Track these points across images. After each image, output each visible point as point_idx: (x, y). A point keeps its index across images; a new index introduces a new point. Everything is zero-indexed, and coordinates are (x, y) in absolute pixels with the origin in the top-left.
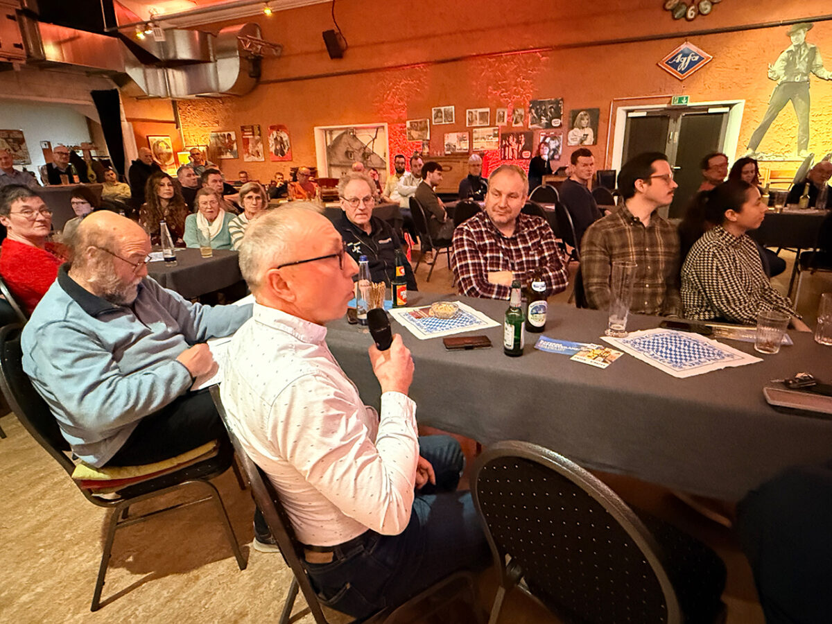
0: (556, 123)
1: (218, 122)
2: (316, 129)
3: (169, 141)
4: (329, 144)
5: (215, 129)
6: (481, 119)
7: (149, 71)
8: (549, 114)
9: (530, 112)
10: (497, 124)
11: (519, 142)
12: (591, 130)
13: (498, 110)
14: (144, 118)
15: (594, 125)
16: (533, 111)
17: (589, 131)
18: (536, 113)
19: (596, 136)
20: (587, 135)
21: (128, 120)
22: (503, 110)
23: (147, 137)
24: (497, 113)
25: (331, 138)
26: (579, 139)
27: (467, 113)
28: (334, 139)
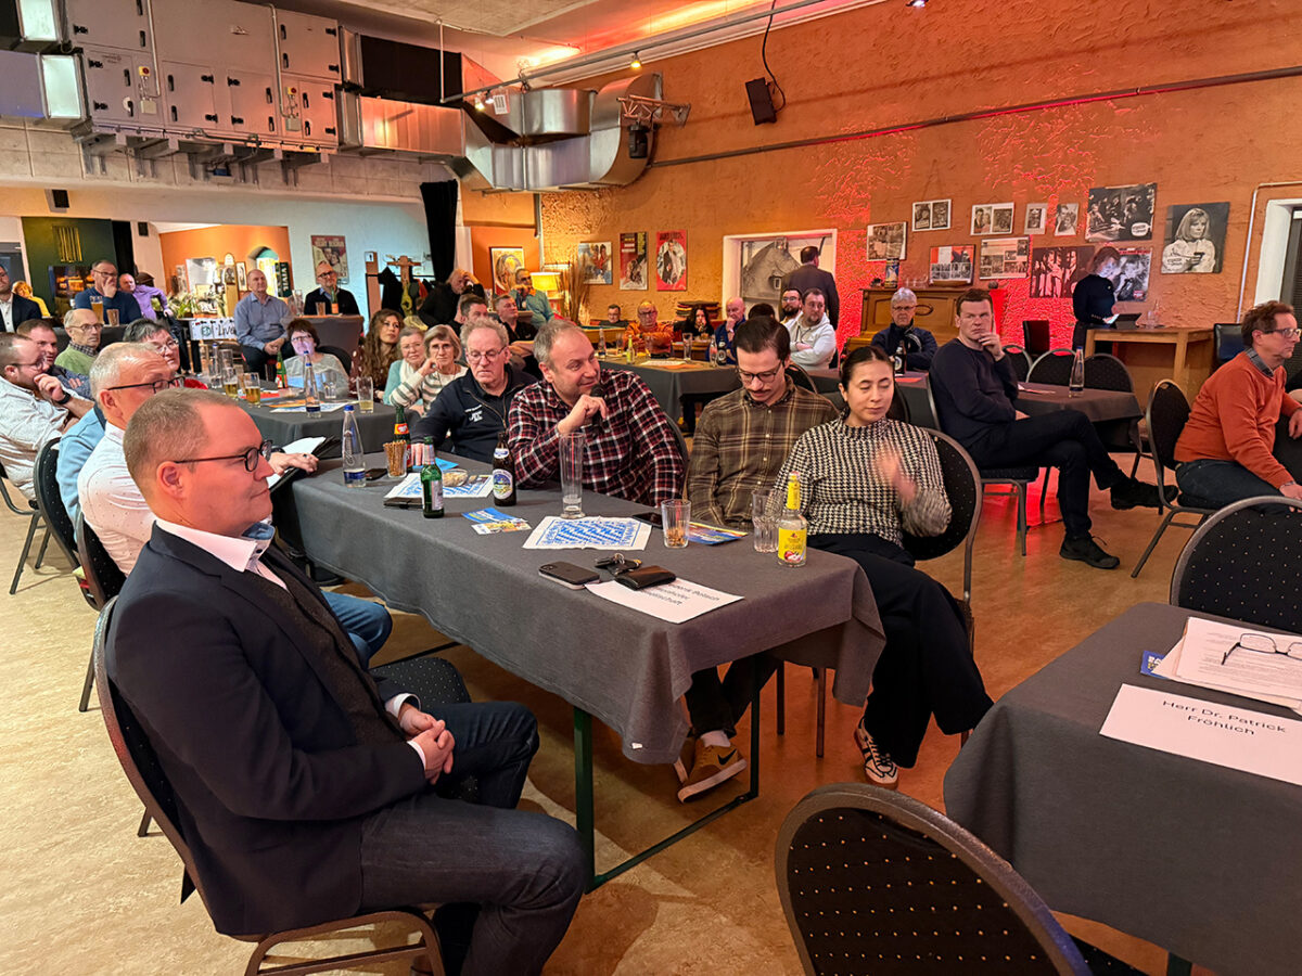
0: (1139, 229)
1: (590, 227)
2: (725, 238)
3: (520, 254)
4: (745, 263)
5: (587, 238)
6: (998, 221)
7: (502, 152)
8: (1126, 212)
9: (1090, 209)
10: (1027, 231)
11: (1065, 265)
12: (1210, 244)
13: (1030, 206)
14: (489, 220)
15: (1218, 235)
16: (1096, 208)
17: (1207, 247)
18: (1102, 210)
19: (1219, 256)
20: (1202, 254)
21: (466, 223)
22: (1038, 206)
23: (490, 248)
24: (1028, 211)
25: (749, 255)
26: (1184, 261)
27: (974, 213)
28: (753, 255)
